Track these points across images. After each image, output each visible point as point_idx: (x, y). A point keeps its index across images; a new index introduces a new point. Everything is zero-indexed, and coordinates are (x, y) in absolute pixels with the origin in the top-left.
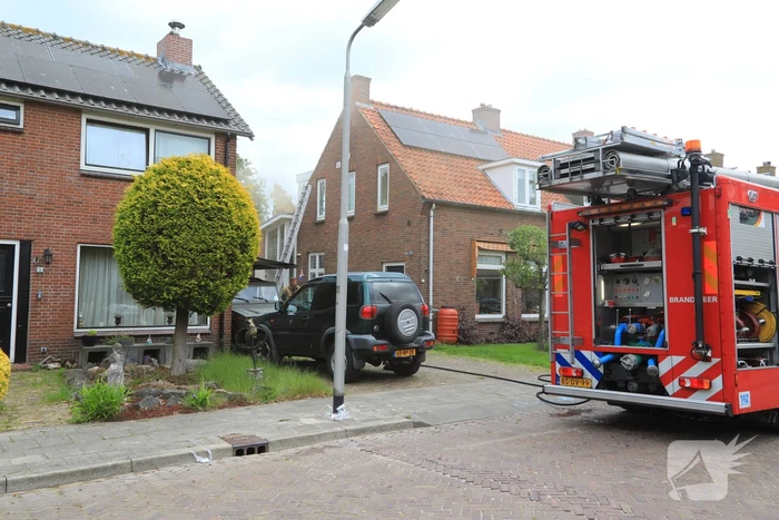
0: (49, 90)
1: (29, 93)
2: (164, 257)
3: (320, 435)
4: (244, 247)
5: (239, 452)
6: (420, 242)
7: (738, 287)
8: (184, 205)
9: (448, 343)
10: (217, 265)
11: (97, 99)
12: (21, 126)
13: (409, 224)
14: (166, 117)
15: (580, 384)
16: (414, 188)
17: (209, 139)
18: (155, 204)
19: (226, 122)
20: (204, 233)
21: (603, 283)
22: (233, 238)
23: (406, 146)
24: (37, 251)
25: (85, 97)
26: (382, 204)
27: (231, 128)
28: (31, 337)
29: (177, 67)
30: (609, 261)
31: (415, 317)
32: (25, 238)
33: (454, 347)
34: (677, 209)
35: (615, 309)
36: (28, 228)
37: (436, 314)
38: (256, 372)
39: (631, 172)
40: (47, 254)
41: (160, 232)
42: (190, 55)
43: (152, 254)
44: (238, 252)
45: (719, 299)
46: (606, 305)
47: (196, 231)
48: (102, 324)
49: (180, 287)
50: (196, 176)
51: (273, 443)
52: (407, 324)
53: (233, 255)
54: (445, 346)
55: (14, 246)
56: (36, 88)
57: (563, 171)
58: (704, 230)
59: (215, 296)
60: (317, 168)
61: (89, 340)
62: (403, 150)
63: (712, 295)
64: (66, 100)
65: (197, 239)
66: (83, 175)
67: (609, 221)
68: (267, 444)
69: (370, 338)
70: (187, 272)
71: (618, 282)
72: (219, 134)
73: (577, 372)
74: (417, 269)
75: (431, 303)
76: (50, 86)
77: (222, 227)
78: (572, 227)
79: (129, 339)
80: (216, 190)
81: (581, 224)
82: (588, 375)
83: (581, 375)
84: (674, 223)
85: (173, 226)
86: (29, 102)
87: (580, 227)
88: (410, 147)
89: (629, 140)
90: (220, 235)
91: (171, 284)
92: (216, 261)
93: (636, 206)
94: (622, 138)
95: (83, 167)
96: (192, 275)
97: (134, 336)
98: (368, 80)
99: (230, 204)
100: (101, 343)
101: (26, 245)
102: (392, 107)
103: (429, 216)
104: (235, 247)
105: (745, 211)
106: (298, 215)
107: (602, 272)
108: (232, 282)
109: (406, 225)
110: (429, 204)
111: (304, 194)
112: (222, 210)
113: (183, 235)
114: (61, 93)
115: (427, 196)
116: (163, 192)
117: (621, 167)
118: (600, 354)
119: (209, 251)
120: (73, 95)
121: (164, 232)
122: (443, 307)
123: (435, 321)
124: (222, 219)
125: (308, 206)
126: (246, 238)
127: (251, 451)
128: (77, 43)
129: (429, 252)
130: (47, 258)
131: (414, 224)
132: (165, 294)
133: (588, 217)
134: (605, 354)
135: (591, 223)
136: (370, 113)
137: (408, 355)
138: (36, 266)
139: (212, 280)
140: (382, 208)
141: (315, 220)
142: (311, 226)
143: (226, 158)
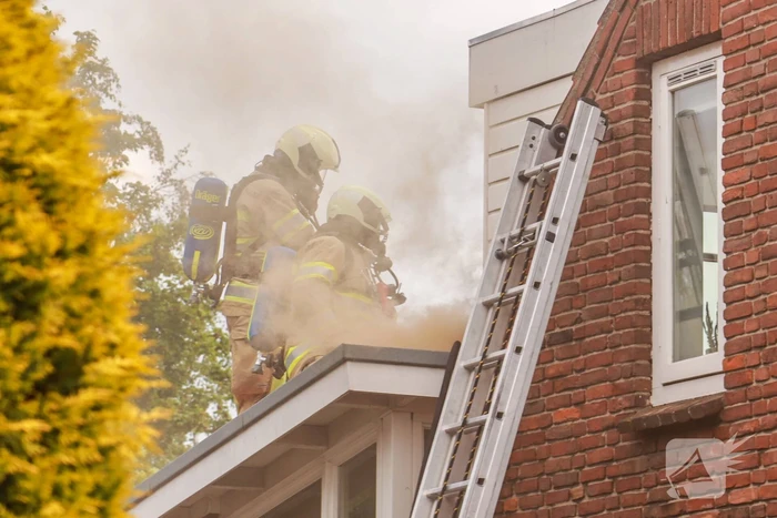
106: (488, 369)
111: (539, 187)
125: (570, 293)
141: (640, 403)
142: (597, 455)
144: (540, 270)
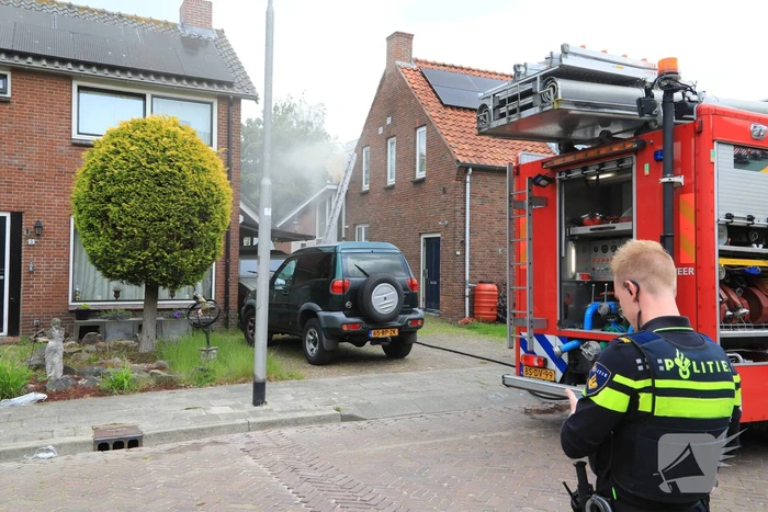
0: (37, 57)
1: (17, 60)
2: (114, 226)
3: (213, 428)
4: (205, 215)
5: (103, 446)
6: (455, 211)
7: (723, 254)
8: (133, 169)
9: (486, 321)
10: (172, 235)
11: (88, 65)
12: (9, 95)
13: (445, 192)
14: (162, 81)
15: (544, 376)
16: (449, 151)
17: (211, 104)
18: (103, 169)
19: (230, 85)
20: (155, 201)
21: (573, 252)
22: (189, 206)
23: (446, 106)
24: (27, 224)
25: (76, 63)
26: (421, 170)
27: (235, 91)
28: (25, 309)
29: (195, 31)
30: (581, 224)
31: (394, 292)
32: (16, 210)
33: (492, 326)
34: (649, 153)
35: (590, 283)
36: (18, 199)
37: (473, 290)
38: (208, 352)
39: (577, 104)
40: (38, 226)
41: (108, 199)
42: (209, 19)
43: (103, 225)
44: (196, 221)
45: (696, 272)
46: (578, 278)
47: (145, 197)
48: (99, 298)
49: (133, 258)
50: (147, 139)
51: (150, 436)
52: (384, 300)
53: (191, 223)
54: (482, 325)
55: (5, 218)
56: (23, 55)
57: (503, 110)
58: (680, 179)
59: (174, 268)
60: (362, 135)
61: (83, 314)
62: (443, 110)
63: (688, 265)
64: (56, 66)
65: (146, 206)
66: (75, 145)
67: (576, 173)
68: (141, 437)
69: (340, 316)
70: (139, 243)
71: (596, 250)
72: (222, 98)
73: (539, 360)
74: (451, 241)
75: (467, 278)
76: (39, 52)
77: (175, 193)
78: (534, 181)
79: (125, 313)
80: (168, 153)
81: (544, 178)
82: (552, 365)
83: (544, 364)
84: (647, 172)
85: (121, 193)
86: (16, 70)
87: (543, 182)
88: (452, 107)
89: (569, 61)
90: (173, 202)
91: (124, 256)
92: (170, 230)
93: (603, 151)
94: (561, 61)
95: (75, 135)
96: (145, 246)
97: (132, 310)
98: (410, 37)
99: (184, 168)
100: (96, 317)
101: (17, 218)
102: (439, 65)
103: (465, 182)
104: (193, 214)
105: (744, 152)
106: (342, 185)
107: (571, 238)
108: (195, 254)
109: (441, 192)
110: (464, 168)
111: (349, 163)
112: (174, 174)
113: (132, 202)
114: (51, 59)
115: (461, 159)
116: (112, 156)
117: (560, 97)
118: (565, 339)
119: (162, 220)
120: (63, 61)
121: (113, 199)
122: (481, 282)
123: (472, 297)
124: (175, 185)
125: (353, 176)
126: (206, 206)
127: (118, 445)
128: (93, 11)
129: (465, 222)
130: (38, 230)
131: (449, 191)
132: (119, 268)
133: (555, 169)
134: (570, 339)
135: (558, 177)
136: (412, 72)
137: (388, 335)
138: (27, 238)
139: (168, 252)
140: (420, 175)
141: (361, 190)
142: (356, 196)
143: (229, 123)
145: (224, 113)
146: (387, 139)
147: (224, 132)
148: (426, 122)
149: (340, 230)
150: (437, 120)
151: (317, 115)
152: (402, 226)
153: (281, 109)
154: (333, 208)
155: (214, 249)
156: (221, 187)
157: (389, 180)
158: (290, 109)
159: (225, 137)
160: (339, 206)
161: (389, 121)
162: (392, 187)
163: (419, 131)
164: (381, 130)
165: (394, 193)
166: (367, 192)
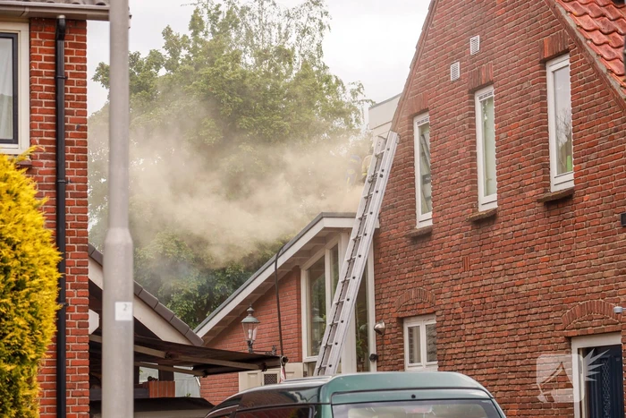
13: (624, 225)
17: (13, 37)
26: (563, 169)
27: (70, 3)
62: (611, 13)
72: (40, 23)
140: (561, 181)
141: (412, 228)
142: (401, 245)
143: (58, 80)
144: (378, 187)
145: (45, 56)
146: (473, 92)
147: (46, 105)
148: (567, 45)
149: (362, 336)
150: (597, 37)
151: (305, 31)
152: (521, 319)
153: (208, 26)
154: (341, 279)
155: (16, 404)
156: (28, 248)
157: (482, 198)
158: (232, 21)
159: (47, 118)
160: (357, 271)
161: (475, 44)
162: (491, 218)
163: (552, 67)
164: (455, 70)
165: (496, 232)
166: (427, 235)
